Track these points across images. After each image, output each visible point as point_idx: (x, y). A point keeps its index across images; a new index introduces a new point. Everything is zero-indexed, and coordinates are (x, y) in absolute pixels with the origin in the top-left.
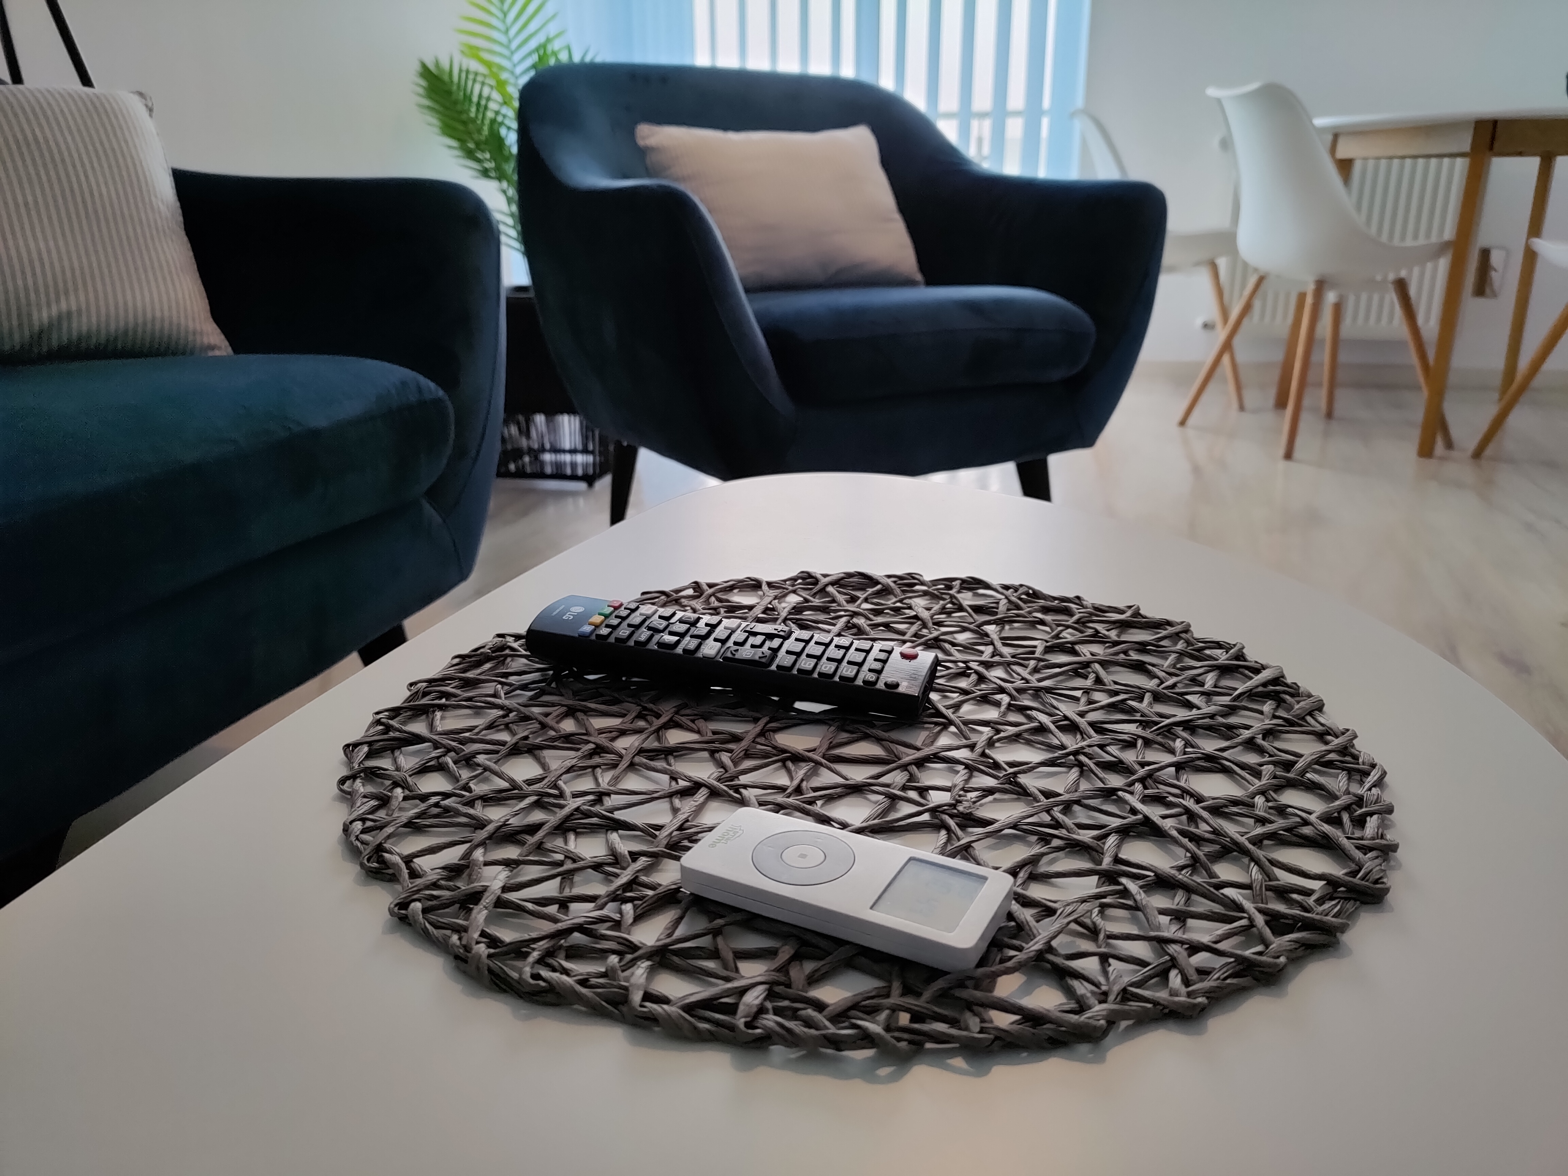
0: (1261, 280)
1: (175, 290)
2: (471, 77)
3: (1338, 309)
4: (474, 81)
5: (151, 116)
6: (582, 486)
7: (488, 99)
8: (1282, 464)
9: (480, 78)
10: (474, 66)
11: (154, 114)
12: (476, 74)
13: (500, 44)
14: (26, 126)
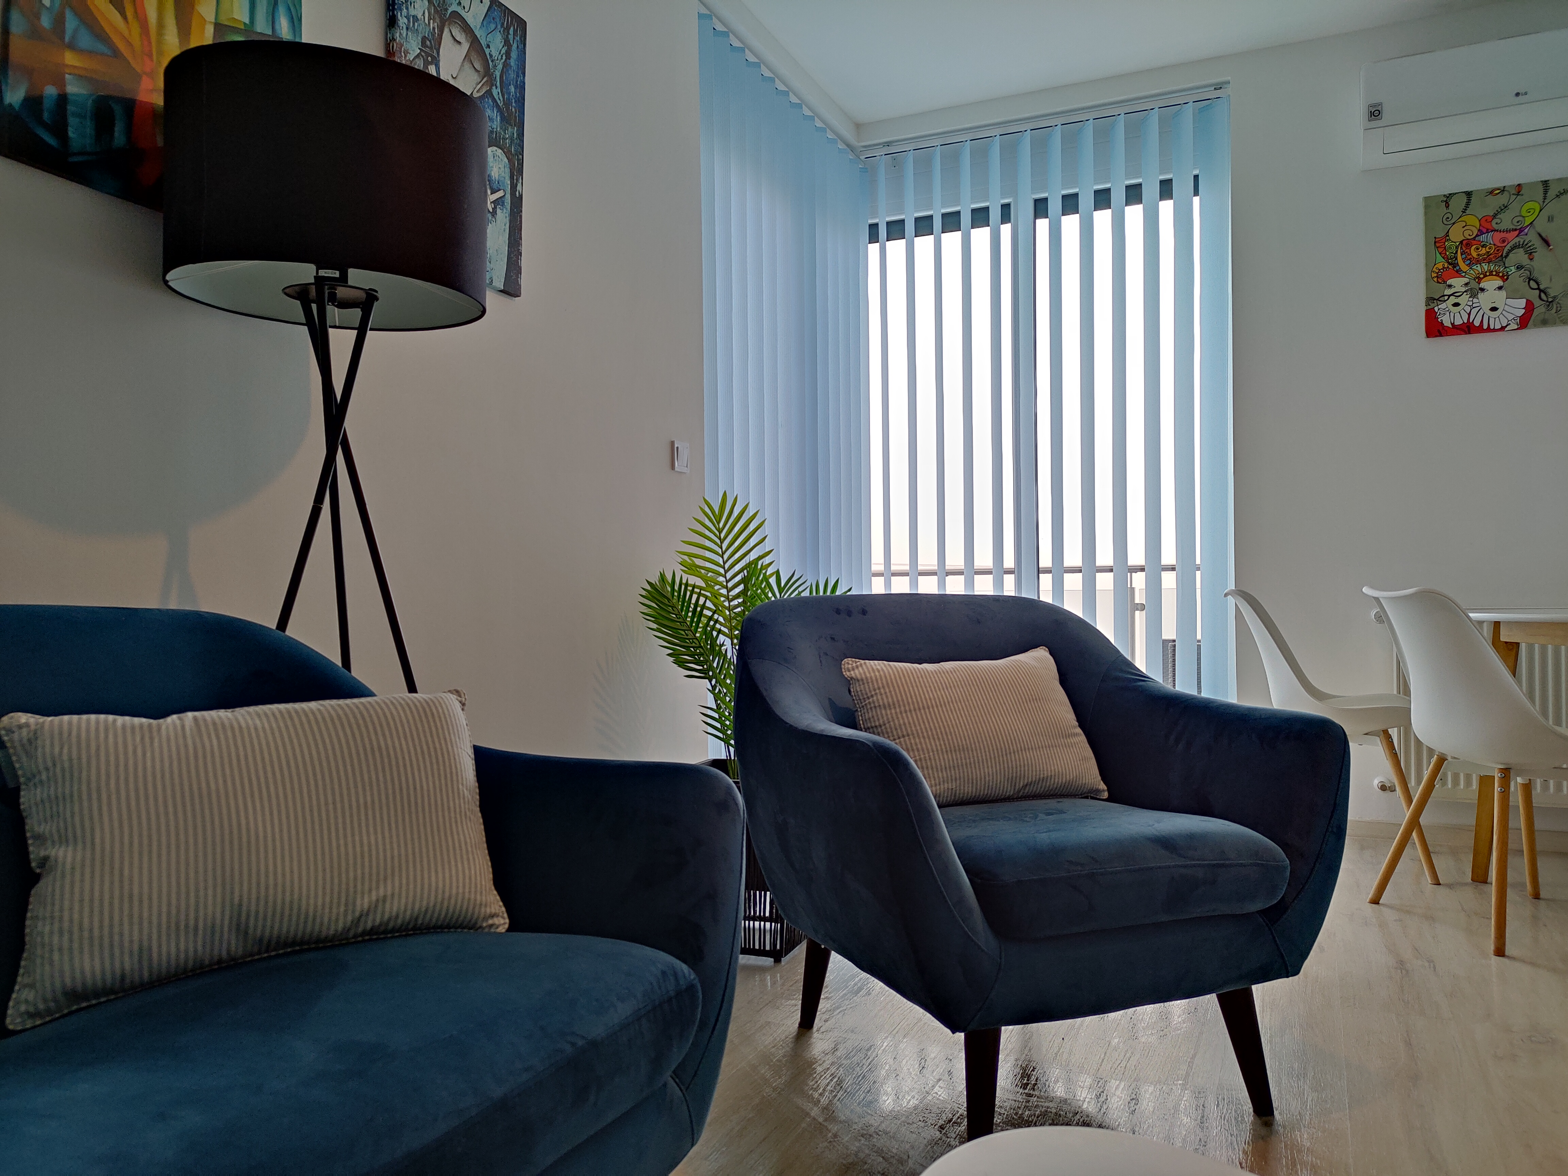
0: (1442, 760)
1: (470, 869)
2: (690, 588)
3: (1527, 788)
4: (692, 592)
5: (463, 710)
6: (769, 961)
7: (704, 607)
8: (1495, 960)
9: (697, 590)
10: (693, 580)
11: (465, 708)
12: (694, 587)
13: (718, 565)
14: (373, 738)
